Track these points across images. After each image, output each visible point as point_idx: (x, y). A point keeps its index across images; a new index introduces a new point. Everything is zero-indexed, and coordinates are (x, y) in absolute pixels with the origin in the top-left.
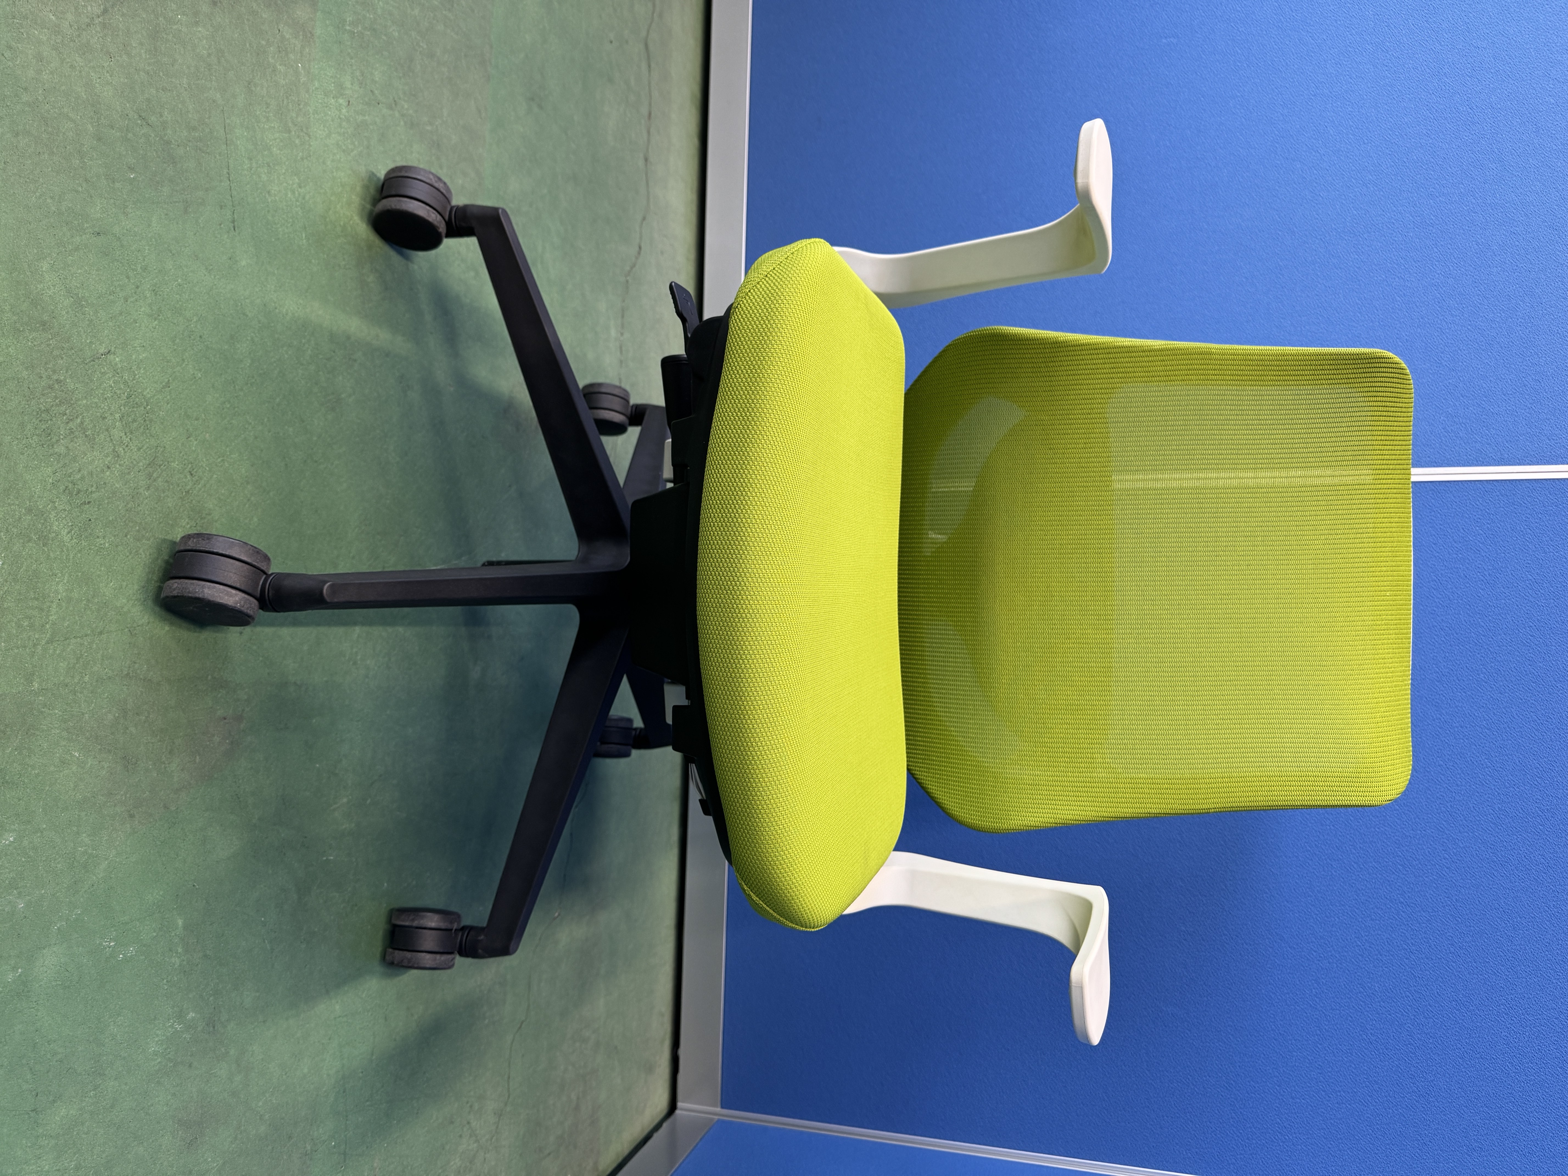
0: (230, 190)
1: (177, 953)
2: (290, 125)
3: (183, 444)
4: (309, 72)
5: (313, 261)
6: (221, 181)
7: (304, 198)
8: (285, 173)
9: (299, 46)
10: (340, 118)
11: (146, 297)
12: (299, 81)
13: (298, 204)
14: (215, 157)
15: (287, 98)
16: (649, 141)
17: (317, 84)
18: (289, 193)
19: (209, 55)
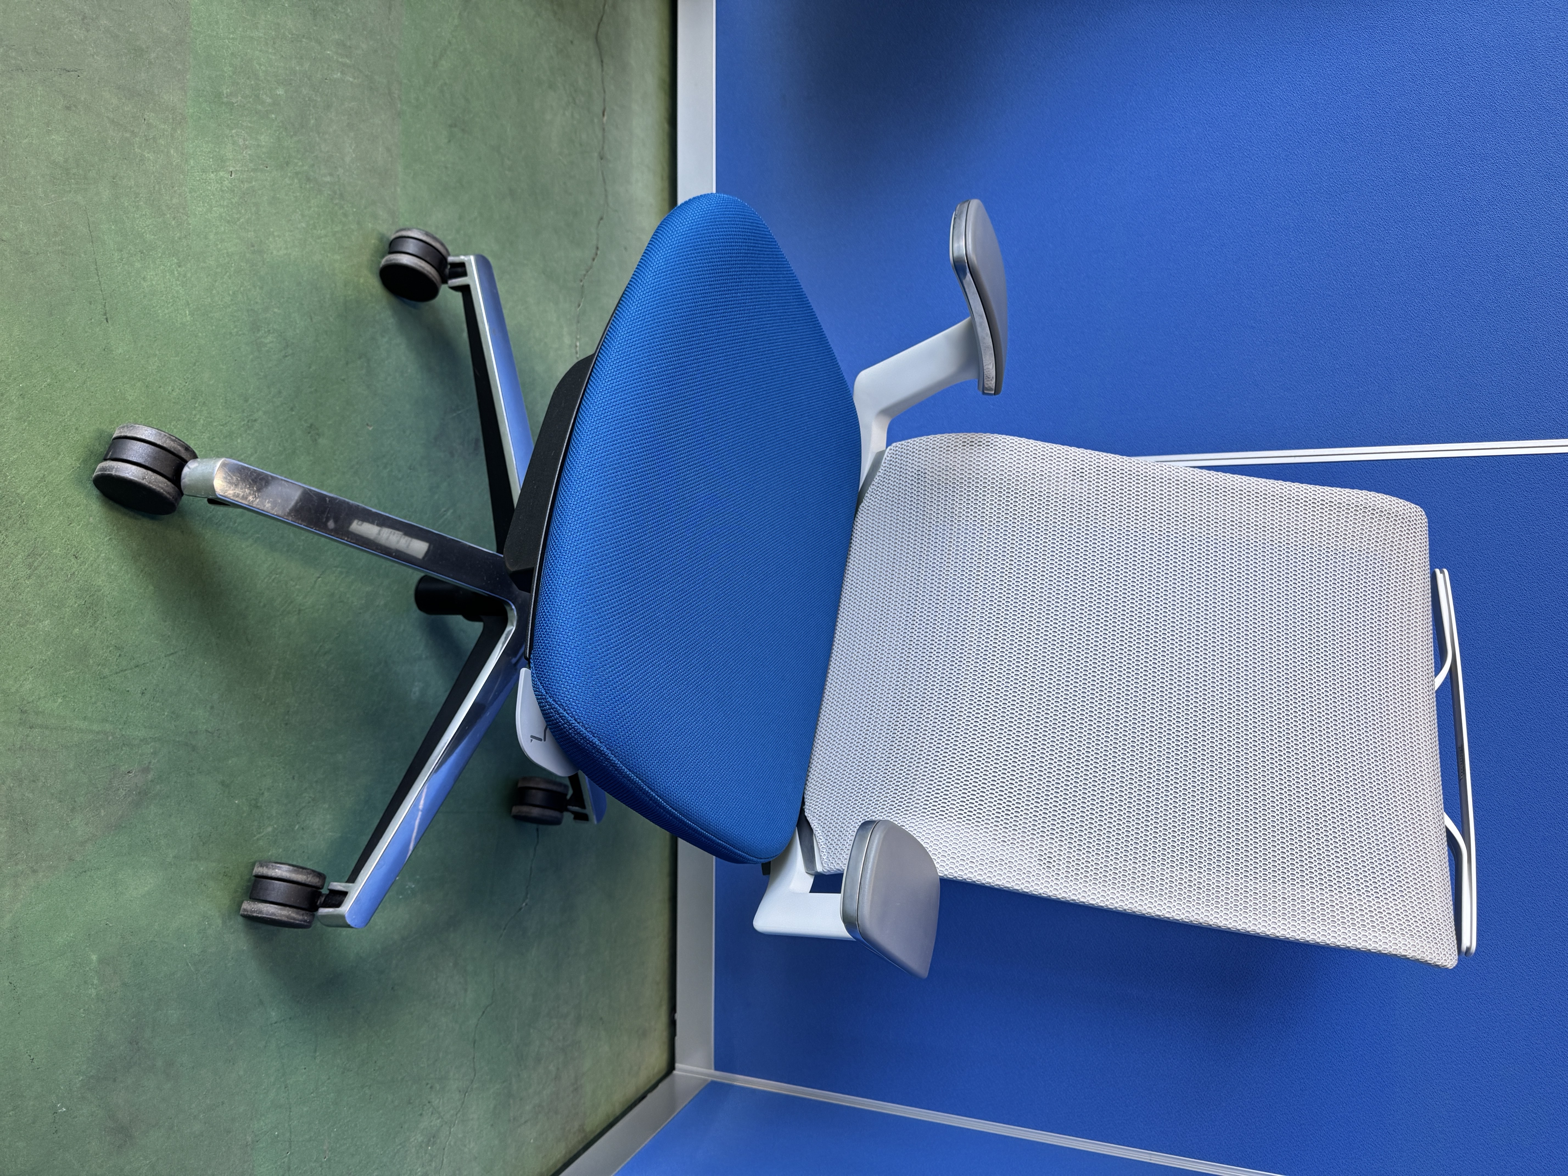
0: (100, 284)
1: (92, 985)
2: (164, 208)
3: (64, 531)
4: (183, 154)
5: (200, 334)
6: (88, 278)
7: (185, 276)
8: (161, 257)
9: (169, 130)
10: (222, 191)
11: (12, 403)
12: (171, 164)
13: (178, 283)
14: (80, 257)
15: (159, 183)
16: (604, 137)
17: (192, 162)
18: (168, 274)
19: (66, 161)
